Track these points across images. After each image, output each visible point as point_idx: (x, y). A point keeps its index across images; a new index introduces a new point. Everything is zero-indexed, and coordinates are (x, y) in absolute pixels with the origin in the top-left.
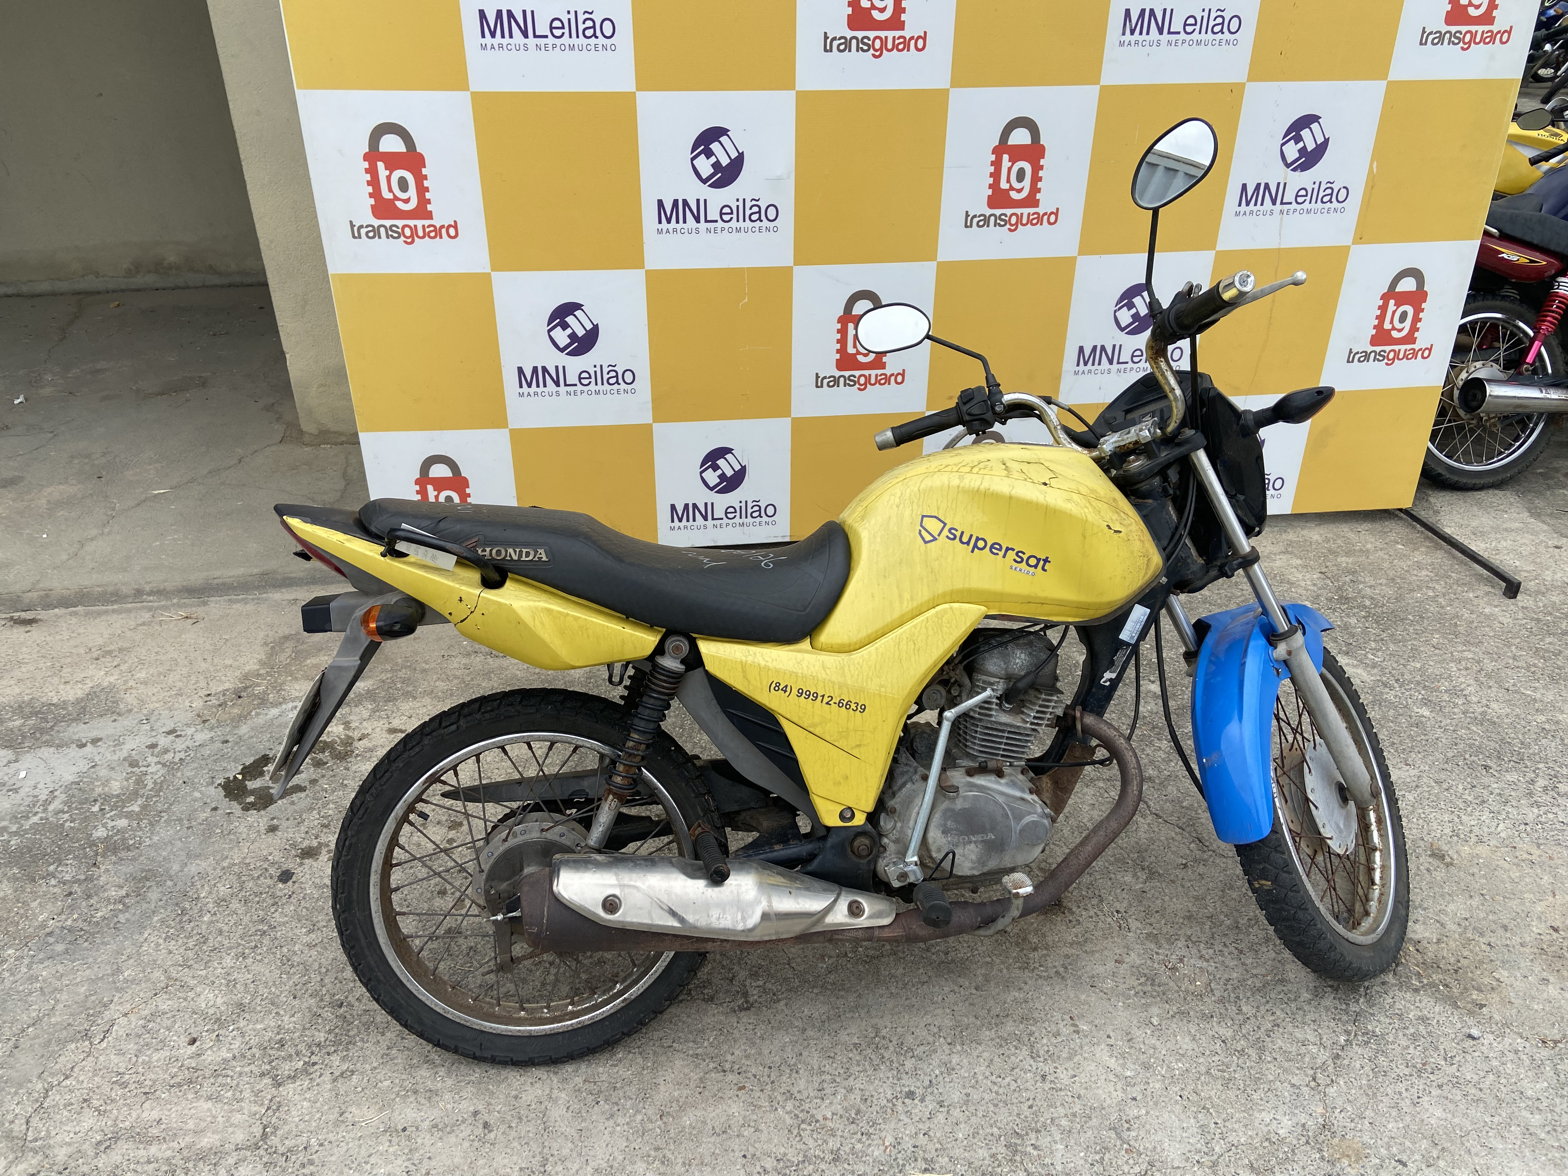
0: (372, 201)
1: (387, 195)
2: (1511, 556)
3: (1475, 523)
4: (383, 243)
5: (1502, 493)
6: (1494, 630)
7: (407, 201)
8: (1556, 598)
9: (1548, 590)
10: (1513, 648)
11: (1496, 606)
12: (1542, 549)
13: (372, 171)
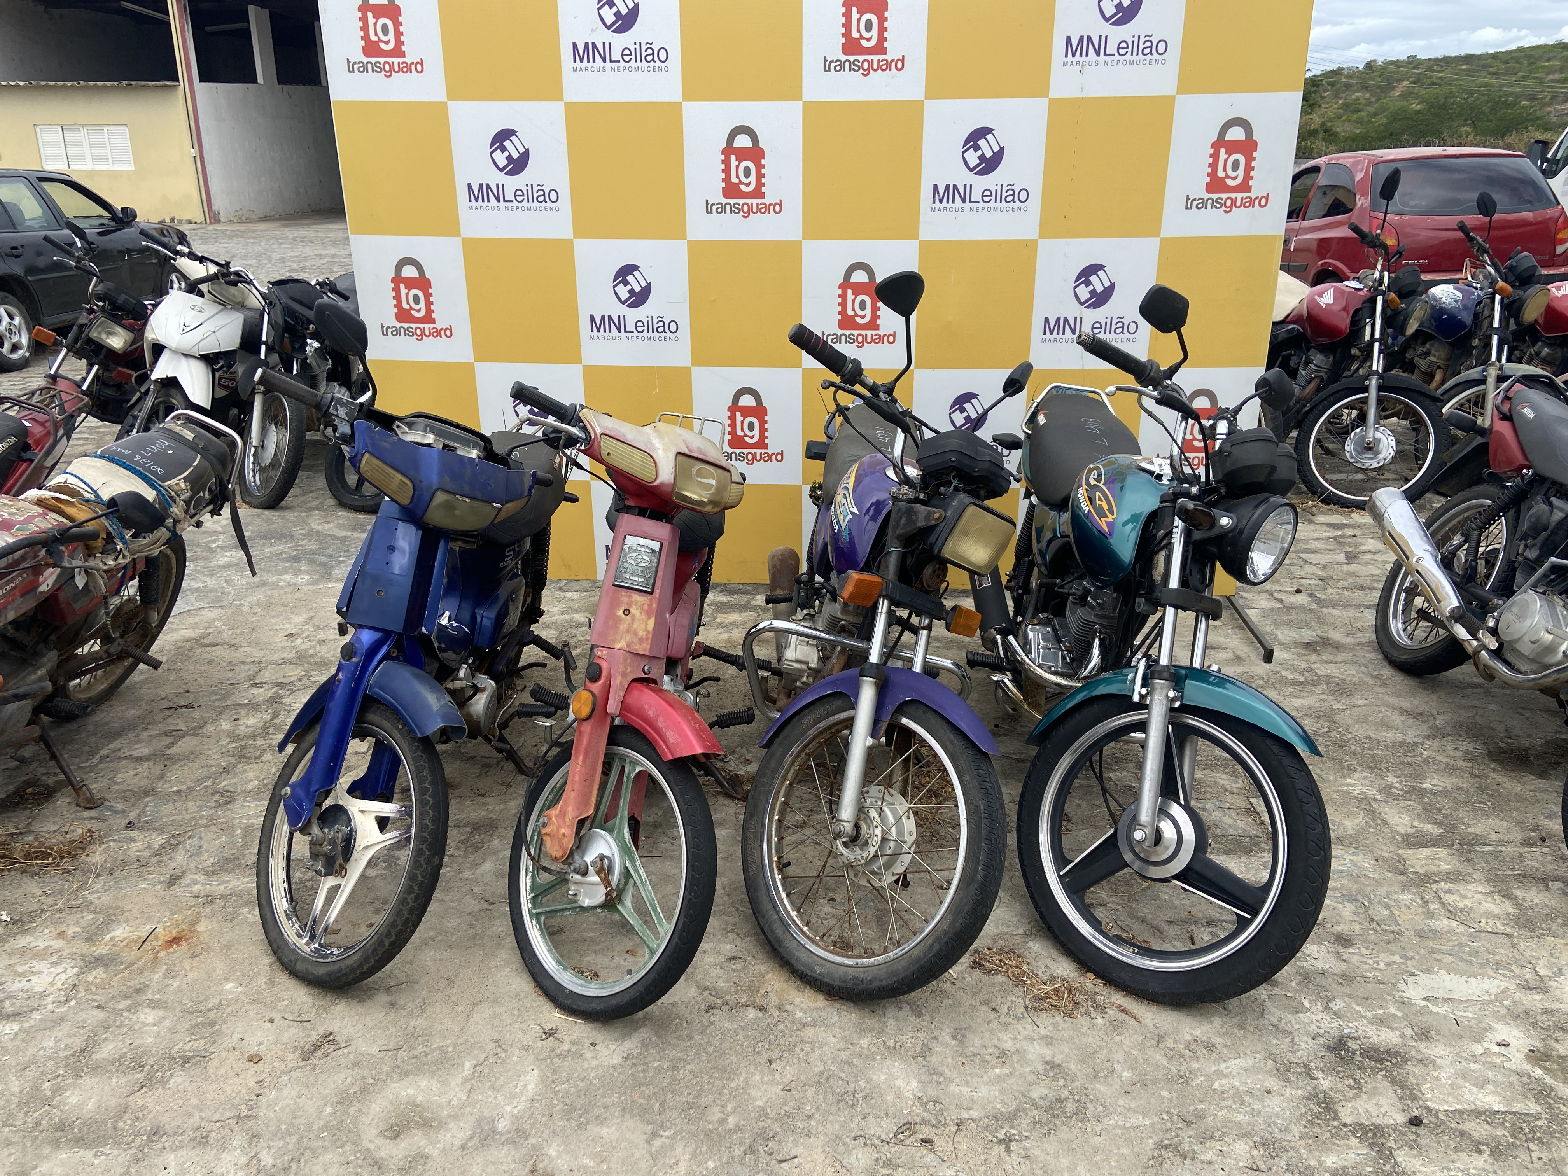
0: (396, 310)
1: (405, 306)
4: (402, 339)
7: (419, 311)
13: (397, 289)
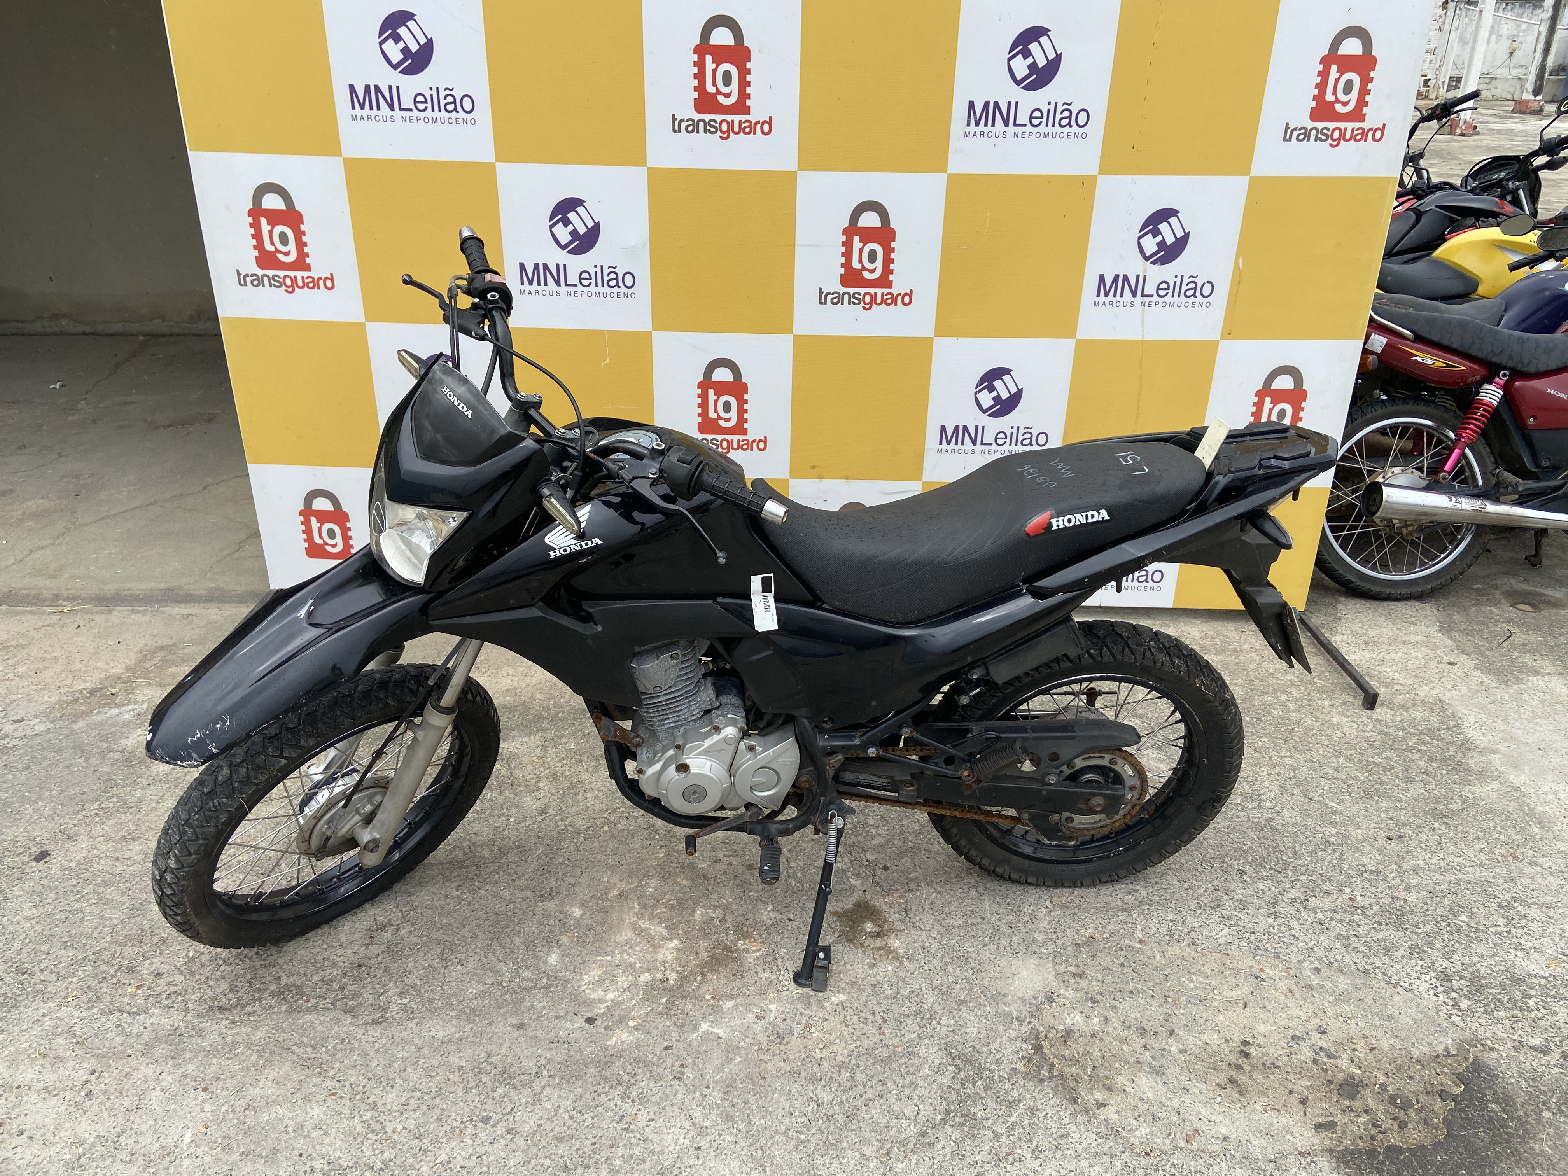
0: (256, 253)
2: (1394, 668)
3: (1372, 633)
4: (267, 291)
5: (1421, 605)
6: (1330, 740)
7: (287, 254)
8: (1418, 714)
9: (1414, 705)
10: (1341, 760)
11: (1347, 716)
12: (1432, 664)
13: (257, 224)
